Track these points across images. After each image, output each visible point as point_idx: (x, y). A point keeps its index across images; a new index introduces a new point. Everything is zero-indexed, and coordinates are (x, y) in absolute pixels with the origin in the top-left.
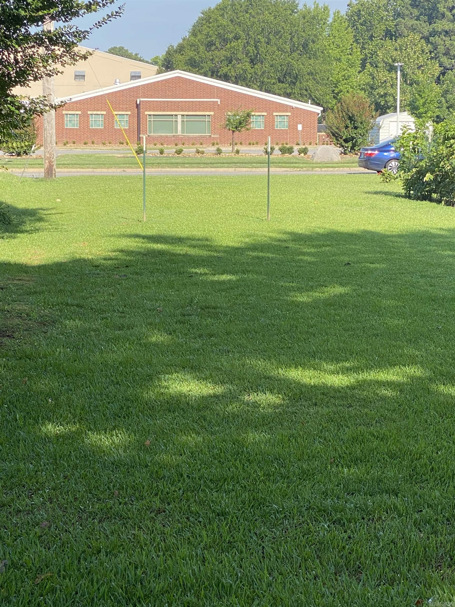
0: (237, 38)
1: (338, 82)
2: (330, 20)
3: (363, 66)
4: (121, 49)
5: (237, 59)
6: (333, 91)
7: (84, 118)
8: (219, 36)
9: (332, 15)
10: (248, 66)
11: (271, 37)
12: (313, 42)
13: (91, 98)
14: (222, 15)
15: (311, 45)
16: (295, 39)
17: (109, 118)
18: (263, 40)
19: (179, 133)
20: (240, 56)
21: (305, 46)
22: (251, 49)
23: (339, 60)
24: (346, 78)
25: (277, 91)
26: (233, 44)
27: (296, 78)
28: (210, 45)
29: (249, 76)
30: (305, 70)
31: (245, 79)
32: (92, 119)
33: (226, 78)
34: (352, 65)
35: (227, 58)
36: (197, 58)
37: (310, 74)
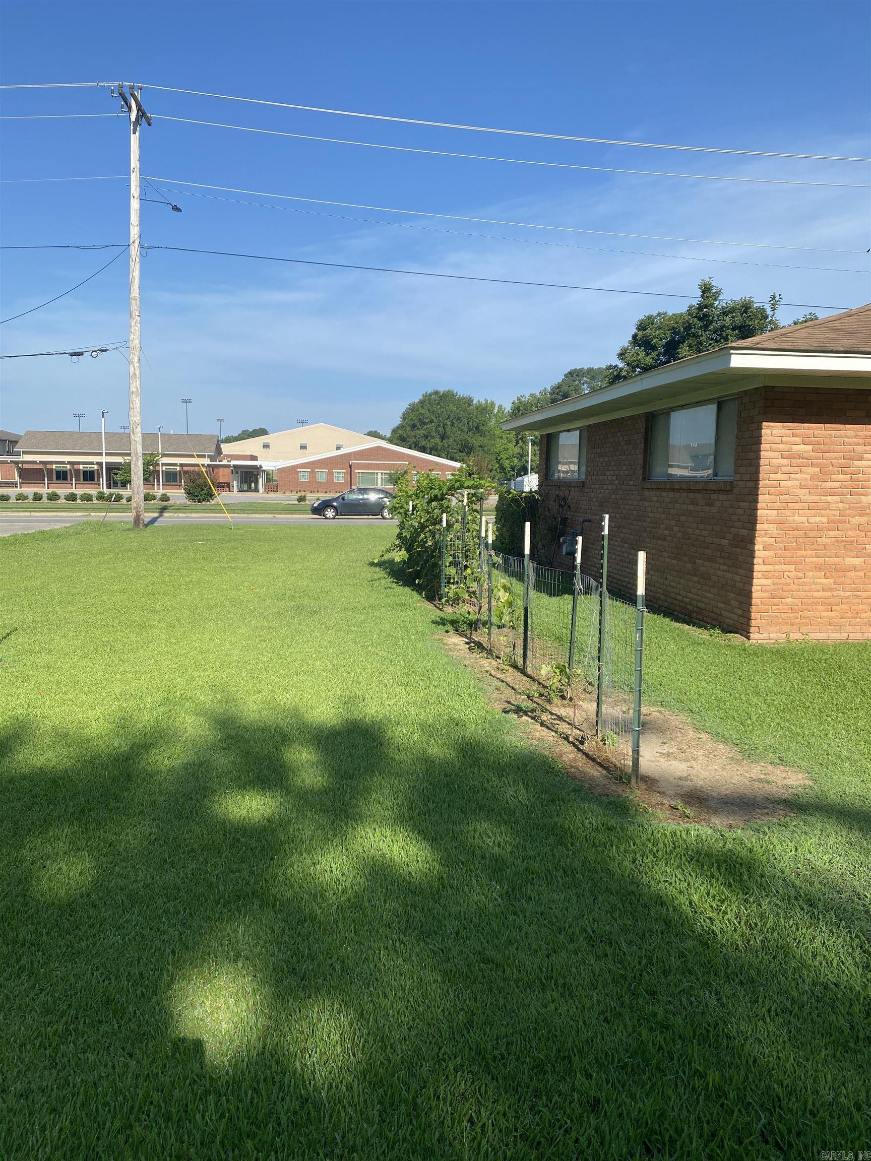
0: (432, 421)
1: (500, 452)
2: (496, 411)
3: (517, 443)
4: (376, 432)
5: (431, 436)
6: (497, 459)
7: (313, 473)
8: (420, 420)
9: (497, 408)
10: (438, 440)
11: (454, 421)
12: (483, 425)
13: (317, 461)
14: (422, 407)
15: (481, 427)
16: (471, 423)
17: (330, 474)
18: (449, 423)
19: (379, 485)
20: (433, 434)
21: (477, 428)
22: (440, 429)
23: (501, 438)
24: (506, 450)
25: (458, 458)
26: (428, 426)
27: (471, 449)
28: (414, 426)
29: (439, 448)
30: (477, 444)
31: (436, 450)
32: (318, 475)
33: (423, 450)
34: (510, 441)
35: (425, 435)
36: (405, 435)
37: (481, 446)
